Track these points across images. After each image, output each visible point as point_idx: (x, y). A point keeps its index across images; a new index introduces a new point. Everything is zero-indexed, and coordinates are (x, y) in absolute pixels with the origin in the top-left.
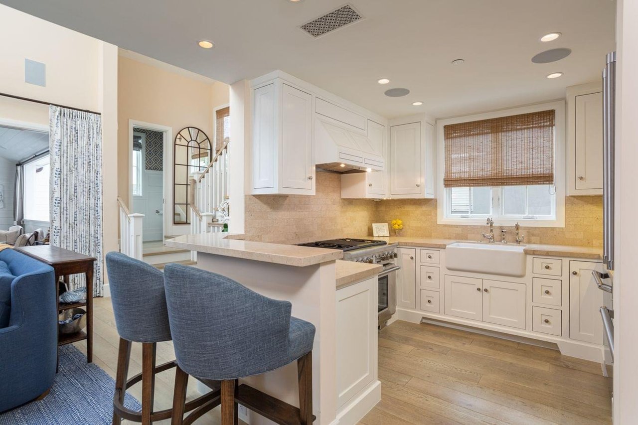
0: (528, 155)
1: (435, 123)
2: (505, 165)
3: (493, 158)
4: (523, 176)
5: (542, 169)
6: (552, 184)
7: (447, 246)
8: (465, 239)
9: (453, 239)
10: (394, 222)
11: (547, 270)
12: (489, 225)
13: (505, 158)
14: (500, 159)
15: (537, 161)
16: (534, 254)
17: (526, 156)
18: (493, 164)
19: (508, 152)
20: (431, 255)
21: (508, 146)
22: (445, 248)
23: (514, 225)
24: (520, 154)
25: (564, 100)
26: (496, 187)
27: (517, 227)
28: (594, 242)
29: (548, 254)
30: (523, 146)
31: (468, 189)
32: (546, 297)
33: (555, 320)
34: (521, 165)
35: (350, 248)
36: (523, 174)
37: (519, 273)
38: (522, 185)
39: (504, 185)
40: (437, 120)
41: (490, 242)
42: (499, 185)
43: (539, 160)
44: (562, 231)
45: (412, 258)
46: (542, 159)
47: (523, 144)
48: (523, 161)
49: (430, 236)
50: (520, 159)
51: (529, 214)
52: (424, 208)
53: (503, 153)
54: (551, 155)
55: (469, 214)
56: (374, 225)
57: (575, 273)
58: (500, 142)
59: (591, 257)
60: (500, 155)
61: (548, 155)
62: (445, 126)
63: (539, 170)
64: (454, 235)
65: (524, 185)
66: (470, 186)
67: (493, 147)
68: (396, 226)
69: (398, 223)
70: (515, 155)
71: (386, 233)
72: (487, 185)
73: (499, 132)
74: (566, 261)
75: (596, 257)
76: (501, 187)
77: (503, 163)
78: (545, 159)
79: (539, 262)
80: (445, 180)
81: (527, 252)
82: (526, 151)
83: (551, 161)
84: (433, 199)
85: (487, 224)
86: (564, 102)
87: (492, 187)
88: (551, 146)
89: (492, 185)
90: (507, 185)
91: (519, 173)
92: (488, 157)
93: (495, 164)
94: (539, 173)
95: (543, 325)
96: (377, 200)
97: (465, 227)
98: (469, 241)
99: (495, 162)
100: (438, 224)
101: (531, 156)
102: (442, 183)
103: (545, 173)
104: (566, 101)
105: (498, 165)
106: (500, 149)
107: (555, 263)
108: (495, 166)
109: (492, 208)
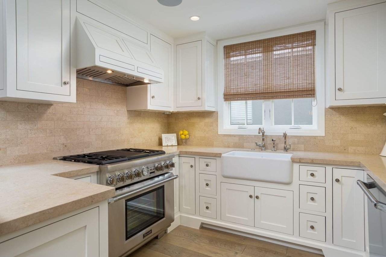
0: (294, 71)
1: (216, 44)
2: (275, 81)
3: (265, 74)
4: (290, 90)
5: (305, 84)
6: (314, 97)
7: (222, 155)
8: (241, 148)
9: (232, 147)
10: (181, 132)
11: (312, 177)
12: (261, 134)
13: (275, 74)
14: (271, 75)
15: (301, 76)
16: (300, 162)
17: (292, 72)
18: (265, 80)
19: (277, 69)
20: (209, 164)
21: (277, 63)
22: (221, 157)
23: (282, 135)
24: (287, 71)
25: (324, 21)
26: (268, 100)
27: (285, 136)
28: (349, 149)
29: (313, 162)
30: (290, 64)
31: (245, 103)
32: (311, 203)
33: (319, 226)
34: (288, 81)
35: (121, 159)
36: (290, 88)
37: (286, 180)
38: (289, 98)
39: (274, 98)
40: (218, 41)
41: (262, 150)
42: (270, 98)
43: (303, 76)
44: (323, 139)
45: (192, 166)
46: (305, 74)
47: (290, 61)
48: (290, 76)
49: (212, 145)
50: (287, 75)
51: (294, 125)
52: (208, 120)
53: (273, 70)
54: (312, 71)
55: (246, 125)
56: (164, 136)
57: (337, 180)
58: (270, 60)
59: (352, 164)
60: (271, 72)
61: (310, 71)
62: (225, 46)
63: (303, 84)
64: (232, 144)
65: (291, 98)
66: (246, 99)
67: (264, 65)
68: (183, 137)
69: (184, 134)
70: (283, 72)
71: (175, 142)
72: (260, 99)
73: (269, 51)
74: (329, 168)
75: (357, 164)
76: (271, 100)
77: (273, 78)
78: (308, 75)
79: (305, 169)
80: (225, 95)
81: (294, 161)
82: (292, 68)
83: (312, 76)
84: (215, 112)
85: (259, 133)
86: (323, 23)
87: (264, 100)
88: (312, 63)
89: (264, 99)
90: (276, 98)
91: (287, 88)
92: (261, 73)
93: (267, 80)
94: (303, 87)
95: (308, 231)
96: (168, 113)
97: (241, 137)
98: (244, 149)
99: (267, 78)
100: (219, 134)
101: (296, 72)
102: (221, 96)
103: (308, 87)
104: (325, 23)
105: (269, 80)
106: (271, 66)
107: (319, 171)
108: (267, 81)
109: (264, 119)
